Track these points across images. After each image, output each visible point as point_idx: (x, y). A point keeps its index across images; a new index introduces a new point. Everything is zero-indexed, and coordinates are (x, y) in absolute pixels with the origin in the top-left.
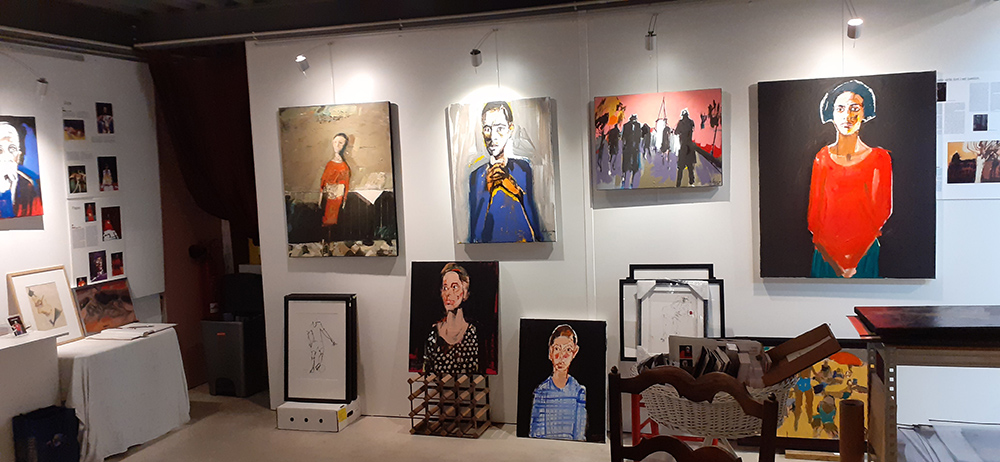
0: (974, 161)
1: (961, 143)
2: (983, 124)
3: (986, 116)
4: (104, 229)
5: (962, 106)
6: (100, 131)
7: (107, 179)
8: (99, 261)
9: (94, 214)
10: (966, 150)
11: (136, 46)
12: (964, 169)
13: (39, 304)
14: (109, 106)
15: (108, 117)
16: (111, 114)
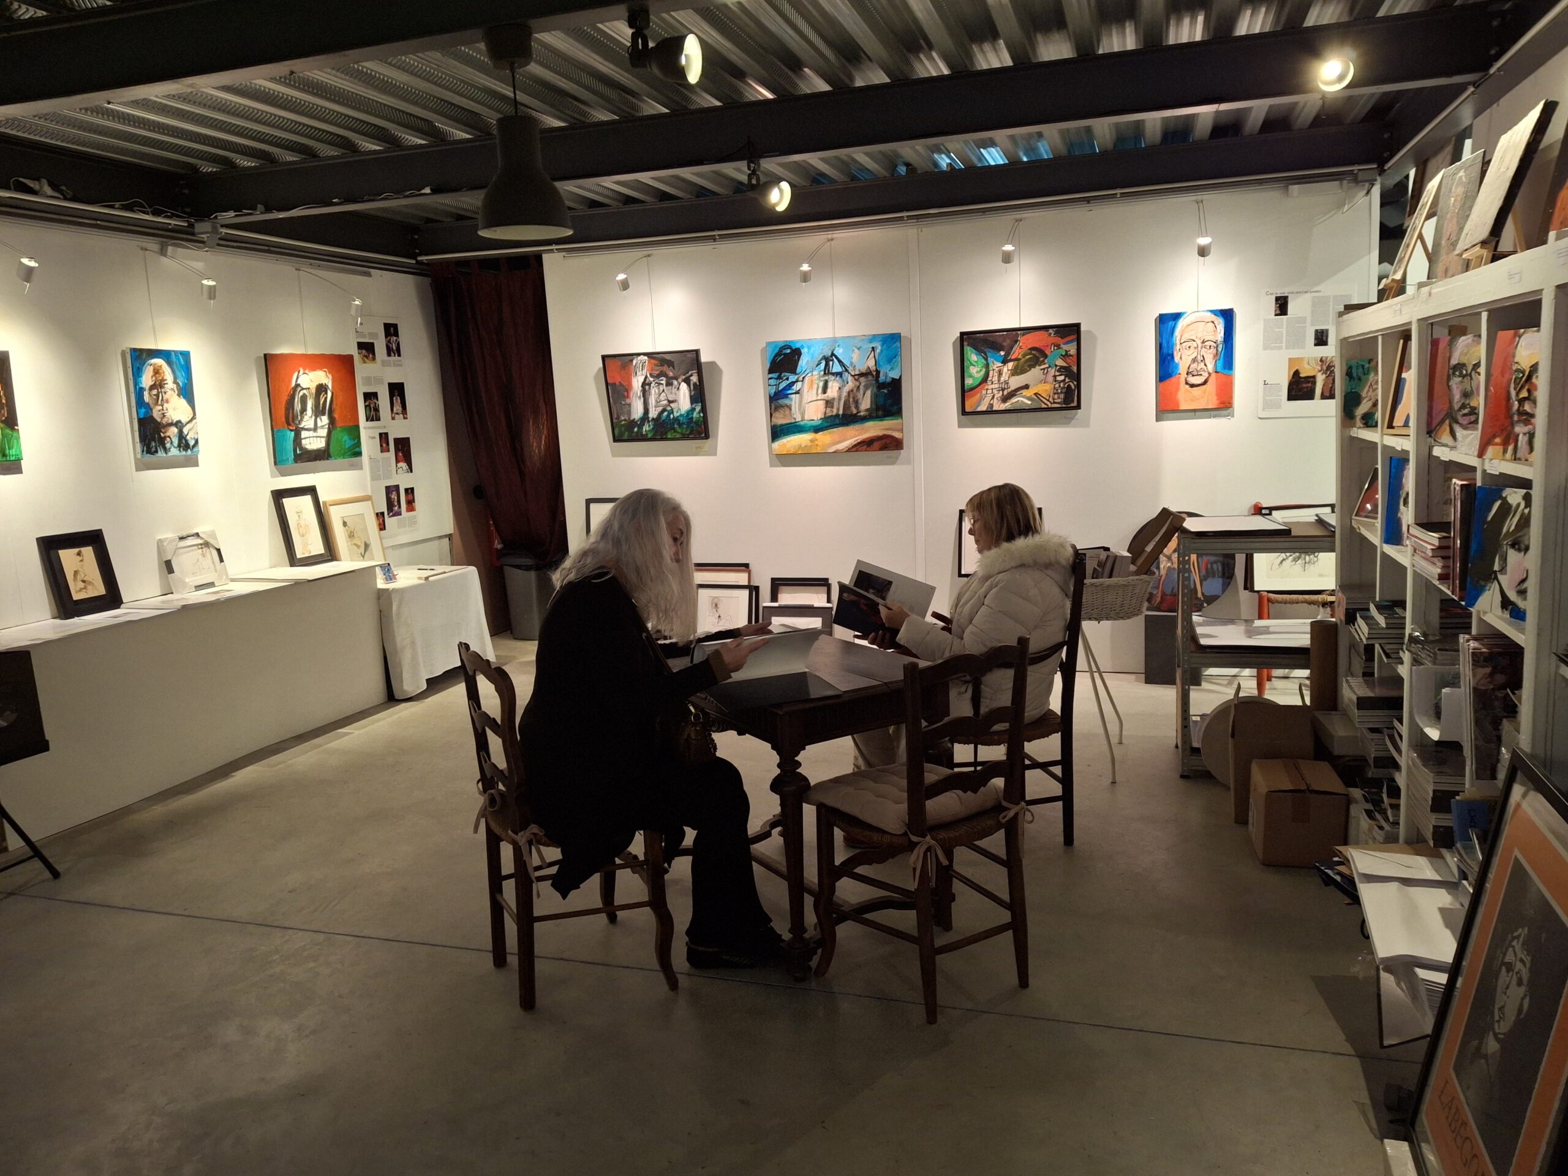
0: (1314, 377)
1: (1301, 359)
2: (1324, 338)
3: (1327, 331)
4: (397, 461)
5: (1303, 320)
6: (389, 355)
7: (398, 408)
8: (394, 496)
9: (388, 444)
10: (1307, 366)
11: (420, 258)
12: (1304, 385)
13: (351, 535)
14: (395, 326)
15: (395, 338)
16: (397, 336)
